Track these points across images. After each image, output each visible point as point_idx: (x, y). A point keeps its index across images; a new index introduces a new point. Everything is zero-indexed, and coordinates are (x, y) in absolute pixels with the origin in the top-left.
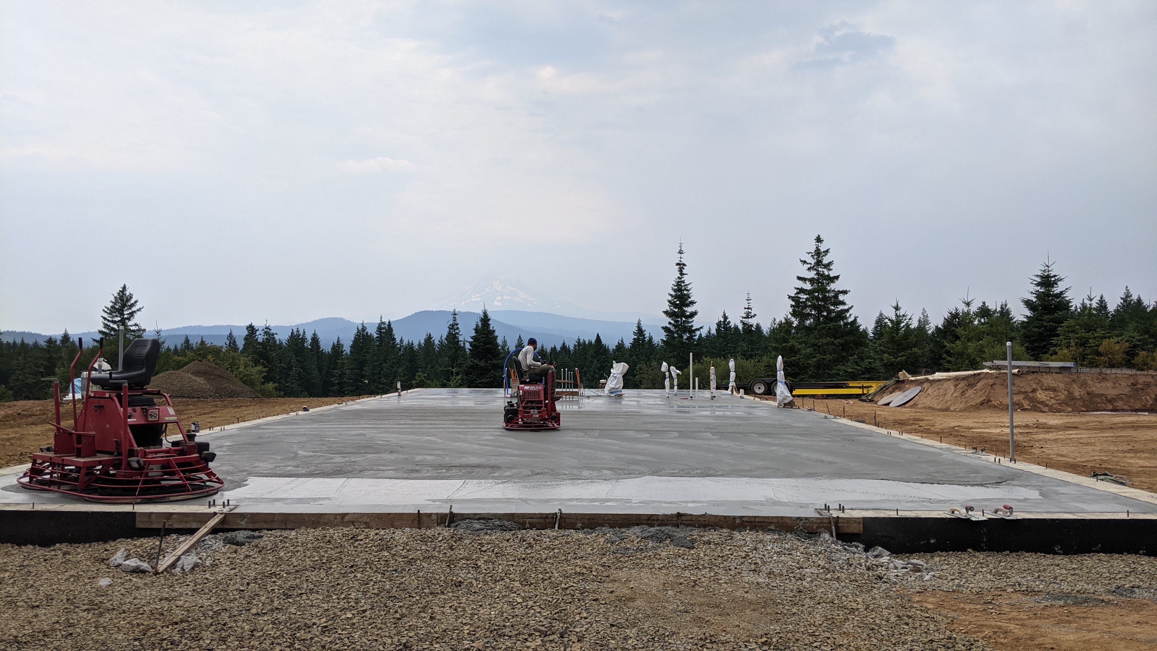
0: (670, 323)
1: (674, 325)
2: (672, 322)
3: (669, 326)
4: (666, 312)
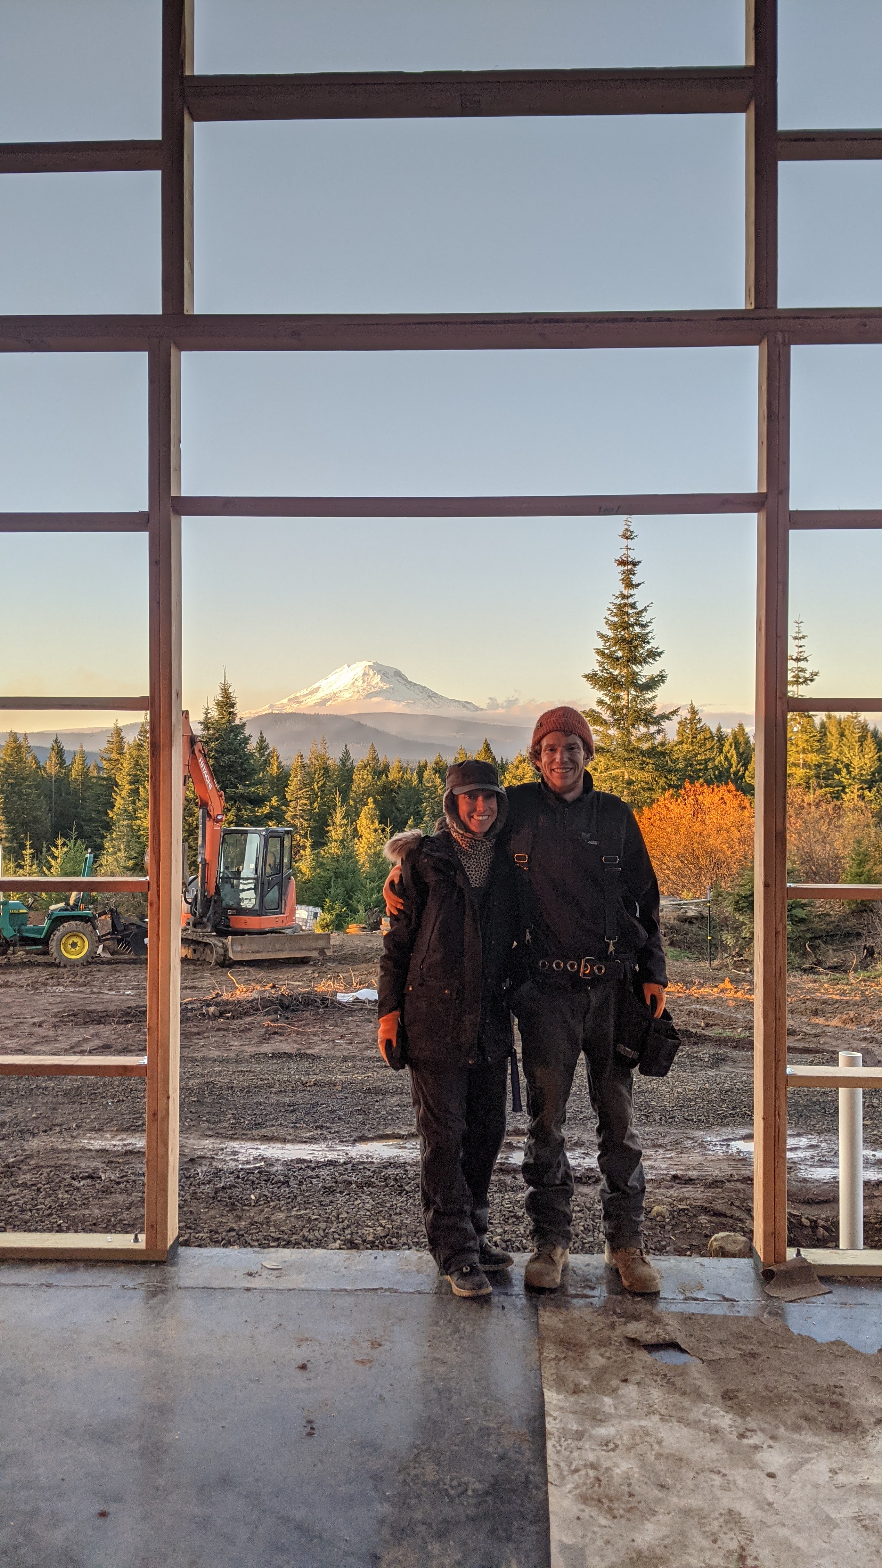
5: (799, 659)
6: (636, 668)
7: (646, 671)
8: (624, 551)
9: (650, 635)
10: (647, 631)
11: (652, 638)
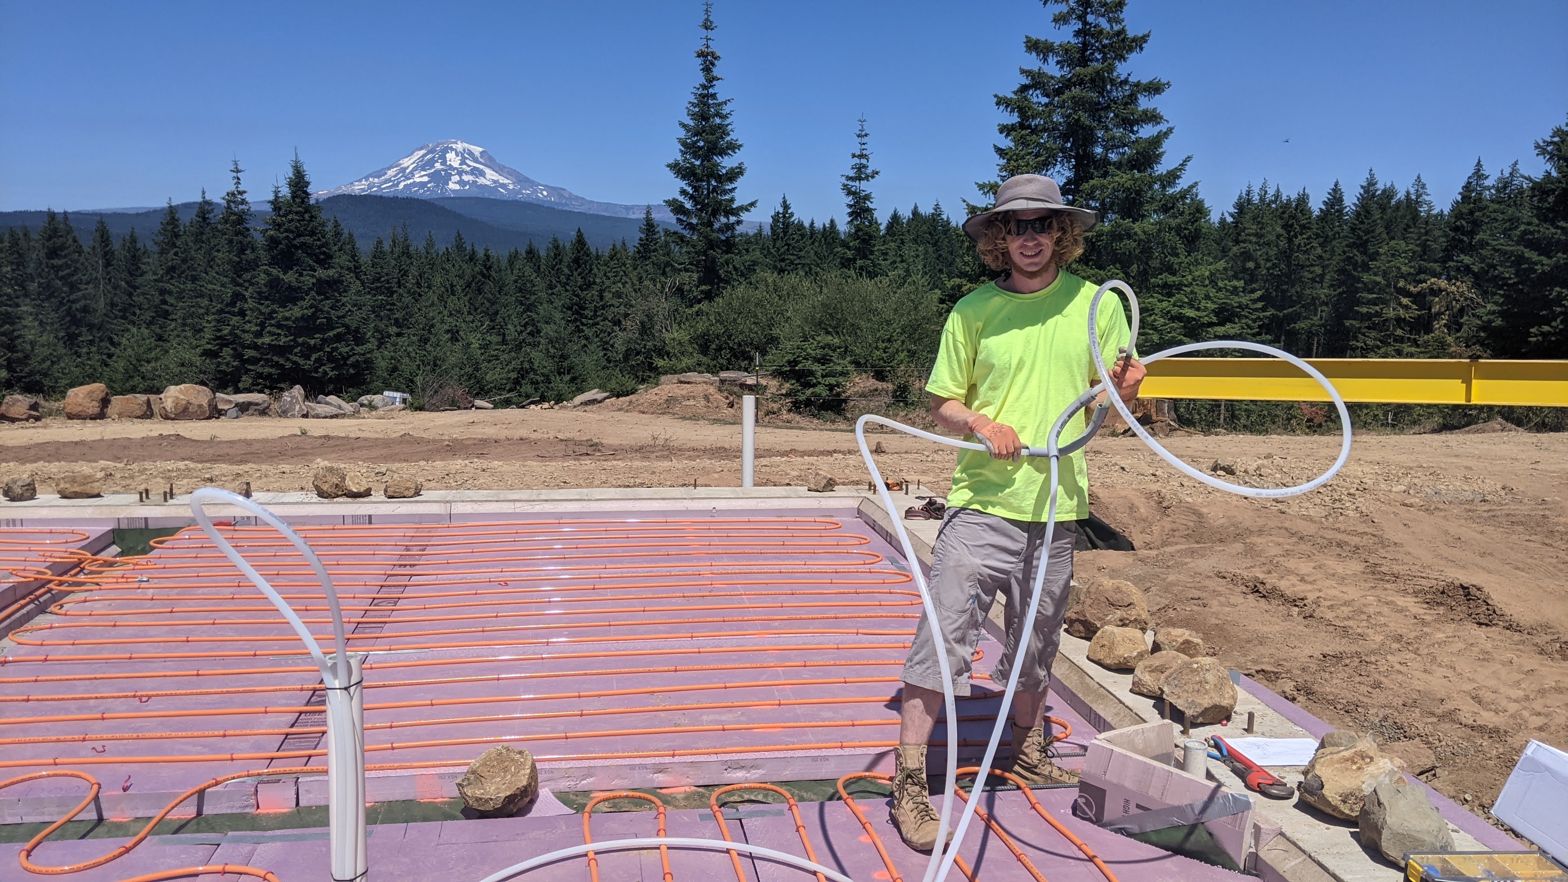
0: (683, 192)
1: (692, 197)
2: (689, 190)
3: (681, 198)
4: (675, 167)
5: (861, 156)
6: (717, 159)
7: (727, 163)
8: (704, 41)
9: (730, 127)
10: (726, 123)
11: (732, 130)
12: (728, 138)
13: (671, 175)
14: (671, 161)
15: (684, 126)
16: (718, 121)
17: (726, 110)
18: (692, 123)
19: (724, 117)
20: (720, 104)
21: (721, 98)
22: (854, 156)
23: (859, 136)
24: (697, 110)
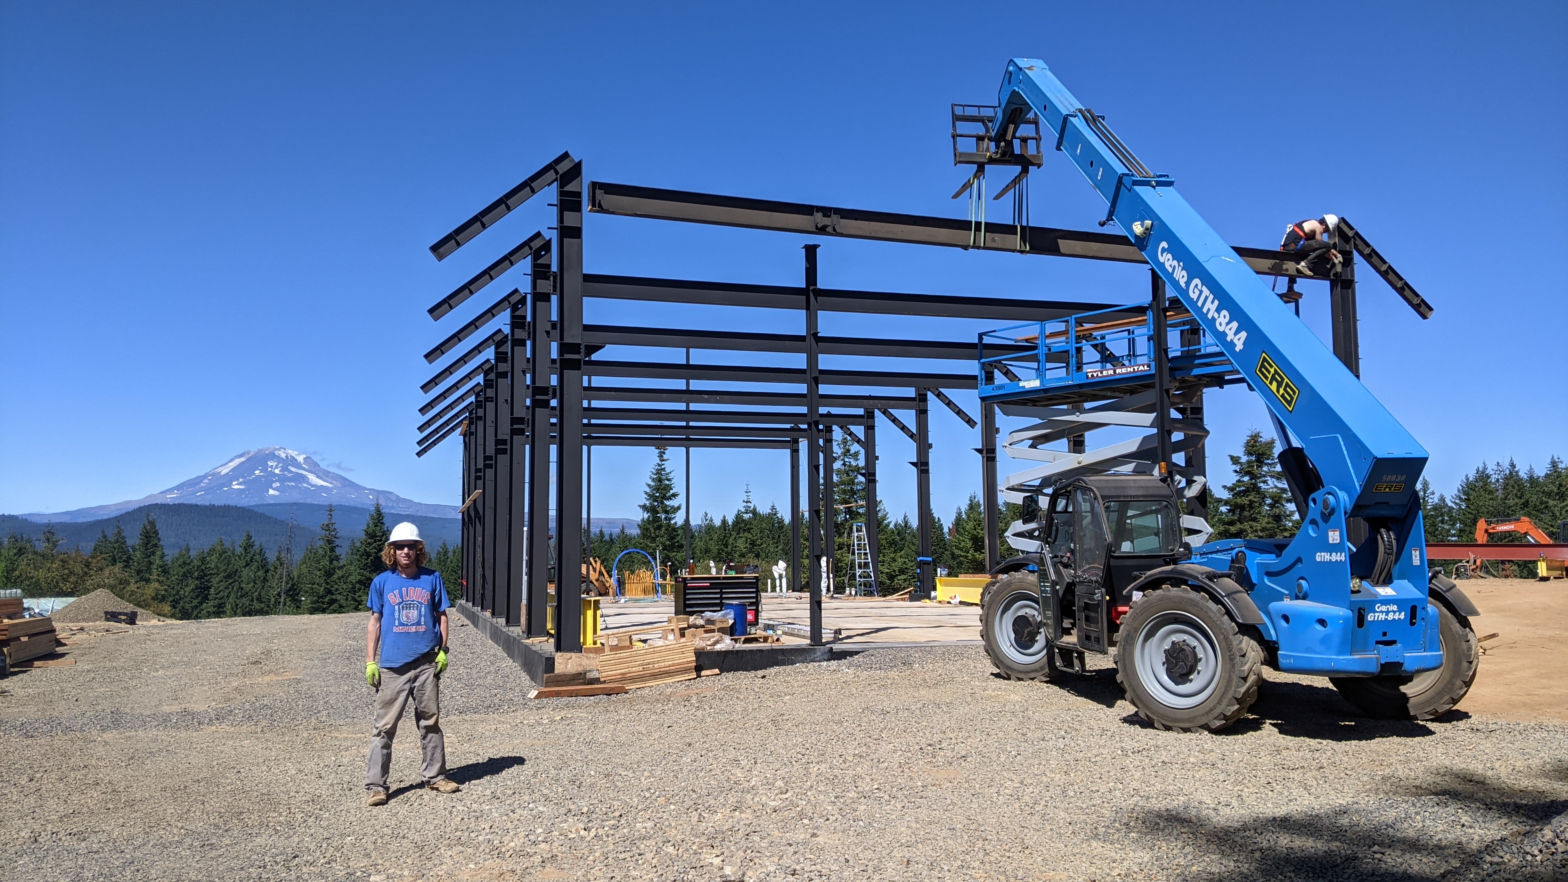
0: (647, 518)
1: (651, 520)
2: (650, 517)
3: (644, 522)
5: (747, 502)
6: (667, 503)
9: (670, 485)
12: (672, 492)
13: (641, 511)
14: (642, 504)
15: (649, 485)
16: (667, 482)
17: (671, 476)
18: (652, 484)
19: (669, 480)
20: (668, 474)
21: (668, 470)
22: (744, 501)
23: (746, 492)
24: (655, 476)
